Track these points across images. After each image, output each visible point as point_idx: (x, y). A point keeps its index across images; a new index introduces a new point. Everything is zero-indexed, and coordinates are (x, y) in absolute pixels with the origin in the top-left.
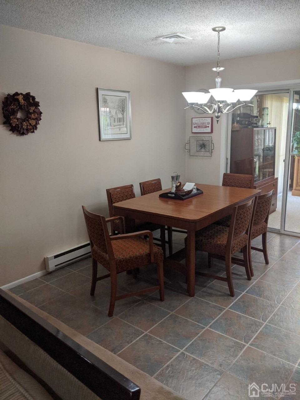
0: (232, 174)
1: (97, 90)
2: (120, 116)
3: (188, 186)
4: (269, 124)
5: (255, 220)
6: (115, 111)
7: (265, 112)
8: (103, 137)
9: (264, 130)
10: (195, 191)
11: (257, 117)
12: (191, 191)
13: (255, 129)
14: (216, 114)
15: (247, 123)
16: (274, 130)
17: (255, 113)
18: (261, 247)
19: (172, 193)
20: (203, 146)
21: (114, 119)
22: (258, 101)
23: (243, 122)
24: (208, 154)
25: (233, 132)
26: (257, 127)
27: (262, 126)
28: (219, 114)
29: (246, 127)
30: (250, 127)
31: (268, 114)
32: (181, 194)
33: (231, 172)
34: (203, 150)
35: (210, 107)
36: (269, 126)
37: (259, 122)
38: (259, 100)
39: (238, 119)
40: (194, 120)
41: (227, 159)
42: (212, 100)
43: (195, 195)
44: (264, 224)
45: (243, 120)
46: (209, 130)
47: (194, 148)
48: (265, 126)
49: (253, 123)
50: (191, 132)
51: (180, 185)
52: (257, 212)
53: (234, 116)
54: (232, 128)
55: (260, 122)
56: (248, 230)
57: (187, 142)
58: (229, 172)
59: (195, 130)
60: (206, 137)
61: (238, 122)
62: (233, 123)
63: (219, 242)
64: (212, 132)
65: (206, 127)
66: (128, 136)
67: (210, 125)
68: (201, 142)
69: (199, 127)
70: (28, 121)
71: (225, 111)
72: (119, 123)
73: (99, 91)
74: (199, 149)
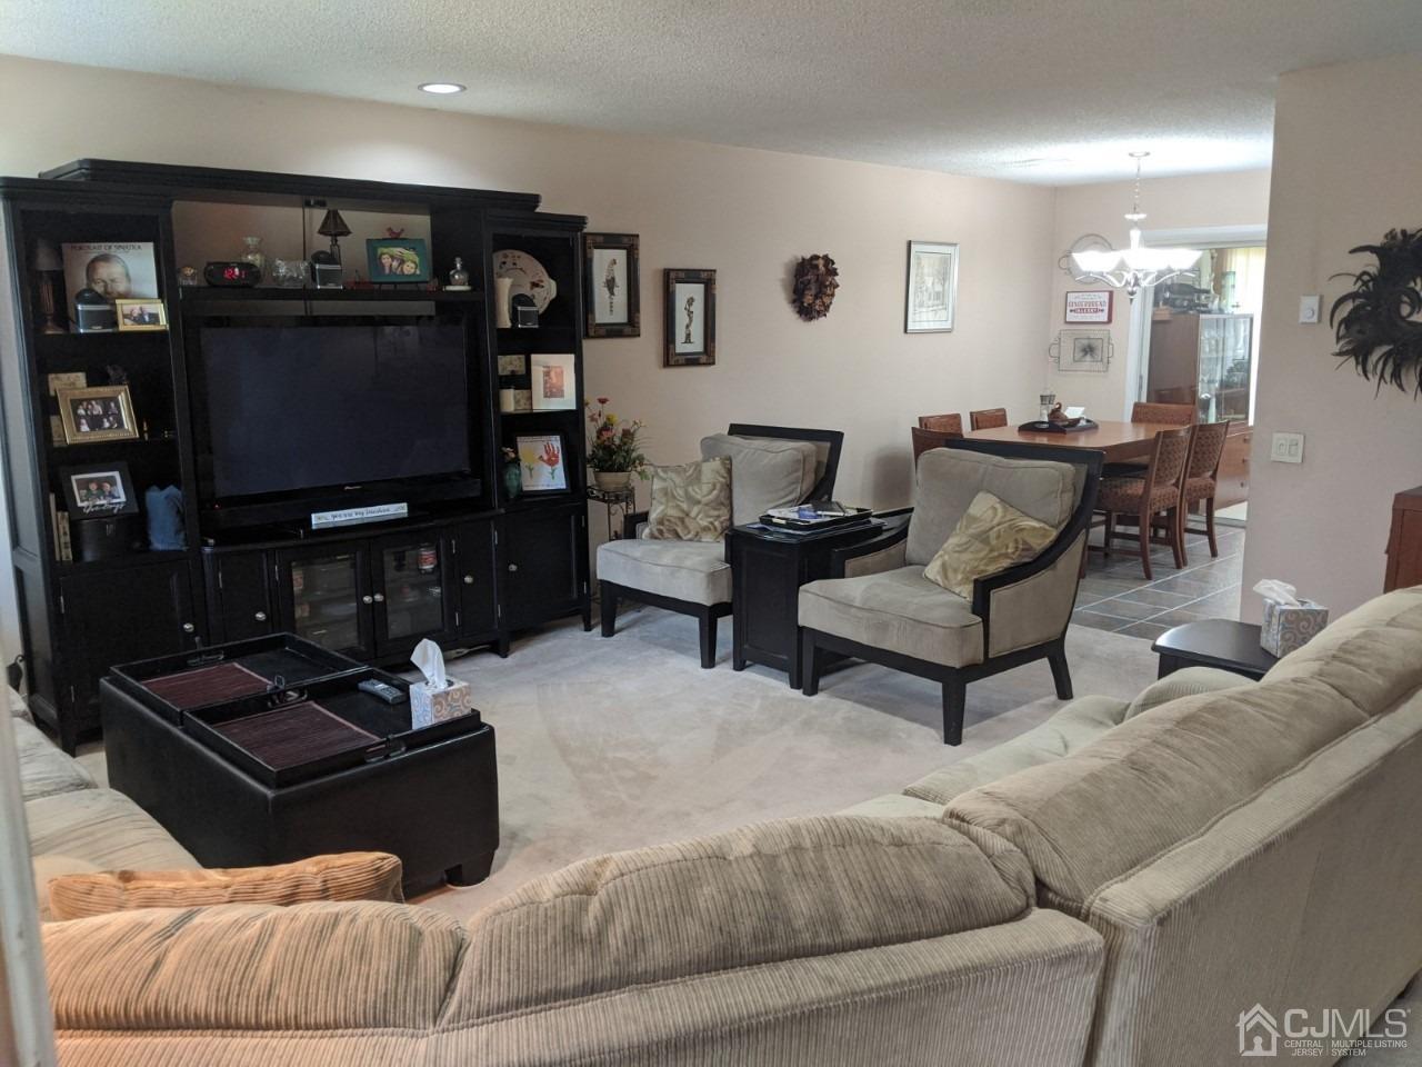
0: (1152, 404)
1: (909, 243)
2: (939, 288)
3: (1072, 412)
4: (1237, 306)
5: (1192, 468)
6: (931, 279)
7: (1230, 281)
8: (910, 327)
9: (1225, 320)
10: (1083, 423)
11: (1207, 292)
12: (1078, 420)
13: (1202, 316)
14: (1130, 289)
15: (1185, 303)
16: (1248, 320)
17: (1206, 282)
18: (1204, 527)
19: (1043, 423)
20: (1089, 350)
21: (930, 295)
22: (1212, 258)
23: (1178, 302)
24: (1099, 366)
25: (1155, 323)
26: (1209, 312)
27: (1221, 311)
28: (1135, 289)
29: (1184, 313)
30: (1191, 312)
31: (1234, 286)
32: (1060, 424)
33: (1148, 401)
34: (1088, 358)
35: (1120, 277)
36: (1237, 312)
37: (1213, 302)
38: (1216, 255)
39: (1168, 295)
40: (1071, 297)
41: (1141, 377)
42: (1122, 266)
43: (1084, 429)
44: (1211, 481)
45: (1176, 299)
46: (1103, 317)
47: (1068, 352)
48: (1230, 310)
49: (1199, 305)
50: (1062, 321)
51: (1060, 408)
52: (1196, 453)
53: (1158, 290)
54: (1154, 315)
55: (1216, 302)
56: (1178, 479)
57: (1052, 341)
58: (1144, 400)
59: (1071, 317)
60: (1095, 332)
61: (1166, 301)
62: (1156, 304)
63: (1129, 492)
64: (1110, 320)
65: (1096, 311)
66: (948, 325)
67: (1106, 308)
68: (1085, 342)
69: (1082, 310)
70: (821, 298)
71: (1144, 284)
72: (936, 302)
73: (912, 246)
74: (1079, 355)
